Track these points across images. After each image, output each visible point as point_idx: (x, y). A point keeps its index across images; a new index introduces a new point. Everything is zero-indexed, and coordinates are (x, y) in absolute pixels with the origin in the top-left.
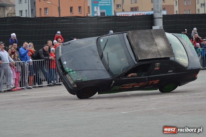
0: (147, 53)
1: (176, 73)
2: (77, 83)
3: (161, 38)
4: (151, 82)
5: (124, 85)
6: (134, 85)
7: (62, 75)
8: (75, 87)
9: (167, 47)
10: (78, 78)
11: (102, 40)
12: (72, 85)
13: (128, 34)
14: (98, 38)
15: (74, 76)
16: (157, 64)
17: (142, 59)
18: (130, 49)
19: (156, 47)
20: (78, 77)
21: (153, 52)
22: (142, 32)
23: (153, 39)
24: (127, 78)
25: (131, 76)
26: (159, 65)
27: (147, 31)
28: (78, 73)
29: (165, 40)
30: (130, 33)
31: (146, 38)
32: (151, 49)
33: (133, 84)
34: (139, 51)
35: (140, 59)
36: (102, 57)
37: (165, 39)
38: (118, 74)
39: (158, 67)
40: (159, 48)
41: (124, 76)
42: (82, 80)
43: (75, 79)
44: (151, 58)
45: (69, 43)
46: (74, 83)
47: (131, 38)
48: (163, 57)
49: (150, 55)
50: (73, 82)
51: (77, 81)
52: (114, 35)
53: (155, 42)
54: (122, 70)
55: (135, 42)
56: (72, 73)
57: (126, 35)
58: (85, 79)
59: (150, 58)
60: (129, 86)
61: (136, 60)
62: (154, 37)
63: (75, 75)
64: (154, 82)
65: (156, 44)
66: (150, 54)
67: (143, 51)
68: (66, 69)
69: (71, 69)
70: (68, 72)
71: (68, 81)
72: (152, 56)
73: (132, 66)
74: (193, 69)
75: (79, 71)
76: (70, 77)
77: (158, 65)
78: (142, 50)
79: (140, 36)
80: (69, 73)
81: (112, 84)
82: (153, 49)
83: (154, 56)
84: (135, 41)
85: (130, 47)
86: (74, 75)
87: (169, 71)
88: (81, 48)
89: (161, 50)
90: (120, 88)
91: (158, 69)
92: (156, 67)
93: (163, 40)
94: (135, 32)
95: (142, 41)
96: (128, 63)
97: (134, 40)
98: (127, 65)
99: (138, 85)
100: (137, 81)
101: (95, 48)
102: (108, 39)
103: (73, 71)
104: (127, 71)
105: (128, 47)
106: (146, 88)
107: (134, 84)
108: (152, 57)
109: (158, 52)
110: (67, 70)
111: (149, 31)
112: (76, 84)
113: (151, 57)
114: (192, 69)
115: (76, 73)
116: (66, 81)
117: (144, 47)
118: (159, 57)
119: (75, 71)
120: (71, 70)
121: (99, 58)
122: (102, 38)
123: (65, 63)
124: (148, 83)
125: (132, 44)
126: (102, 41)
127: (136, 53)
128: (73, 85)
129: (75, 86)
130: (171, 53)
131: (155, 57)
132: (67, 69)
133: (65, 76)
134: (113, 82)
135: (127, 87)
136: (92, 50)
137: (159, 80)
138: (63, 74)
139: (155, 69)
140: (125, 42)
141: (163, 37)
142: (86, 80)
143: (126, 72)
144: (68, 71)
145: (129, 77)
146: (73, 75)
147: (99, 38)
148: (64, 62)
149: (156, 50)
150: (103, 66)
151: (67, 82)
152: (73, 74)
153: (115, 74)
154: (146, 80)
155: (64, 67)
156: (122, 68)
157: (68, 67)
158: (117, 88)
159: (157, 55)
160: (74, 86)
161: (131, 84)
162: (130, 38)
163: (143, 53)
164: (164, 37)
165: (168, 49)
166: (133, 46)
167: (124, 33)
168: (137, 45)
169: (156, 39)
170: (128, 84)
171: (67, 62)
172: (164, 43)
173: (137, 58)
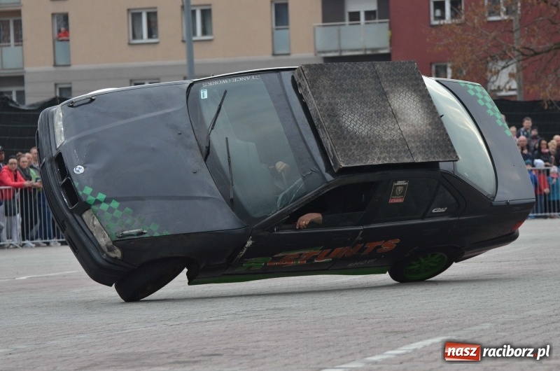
0: (366, 144)
1: (457, 218)
2: (121, 242)
3: (409, 94)
4: (370, 246)
5: (280, 255)
6: (316, 257)
7: (69, 215)
8: (116, 258)
9: (430, 124)
10: (129, 227)
11: (204, 94)
12: (103, 252)
13: (300, 76)
14: (191, 85)
15: (115, 219)
16: (399, 183)
17: (350, 165)
18: (308, 128)
19: (396, 126)
20: (129, 221)
21: (387, 142)
22: (346, 68)
23: (384, 95)
24: (296, 230)
25: (307, 223)
26: (404, 189)
27: (361, 68)
28: (127, 209)
29: (421, 101)
30: (306, 72)
31: (361, 91)
32: (378, 129)
33: (312, 251)
34: (339, 138)
35: (343, 165)
36: (207, 153)
37: (423, 96)
39: (402, 194)
40: (405, 128)
41: (287, 222)
42: (142, 233)
43: (116, 229)
44: (380, 163)
45: (92, 100)
46: (114, 242)
47: (308, 90)
48: (419, 159)
49: (375, 153)
50: (108, 239)
51: (124, 236)
52: (248, 78)
53: (389, 108)
54: (282, 202)
55: (325, 105)
56: (104, 206)
57: (289, 79)
58: (154, 230)
59: (376, 162)
60: (296, 259)
61: (329, 168)
62: (385, 90)
63: (118, 214)
64: (380, 247)
65: (394, 115)
66: (377, 150)
67: (351, 138)
68: (84, 192)
69: (104, 193)
70: (92, 202)
71: (90, 236)
72: (383, 156)
73: (316, 188)
74: (511, 203)
75: (132, 199)
76: (96, 222)
77: (400, 189)
78: (349, 132)
79: (341, 85)
80: (94, 207)
81: (242, 249)
82: (387, 131)
83: (390, 158)
84: (325, 101)
85: (306, 120)
86: (114, 214)
87: (434, 211)
88: (135, 119)
89: (413, 136)
90: (266, 264)
91: (401, 201)
92: (394, 194)
93: (417, 99)
95: (348, 103)
96: (300, 179)
97: (318, 98)
98: (298, 182)
99: (327, 256)
100: (327, 242)
101: (184, 121)
102: (226, 92)
103: (107, 201)
104: (296, 207)
105: (299, 122)
106: (350, 265)
107: (317, 252)
108: (384, 158)
109: (403, 141)
110: (86, 196)
111: (369, 67)
112: (119, 247)
113: (379, 159)
114: (508, 203)
115: (120, 208)
116: (82, 235)
117: (354, 122)
118: (407, 160)
119: (118, 200)
120: (101, 196)
121: (200, 157)
122: (204, 85)
123: (79, 170)
124: (363, 249)
125: (312, 113)
126: (206, 97)
127: (328, 143)
128: (110, 249)
129: (118, 253)
130: (446, 146)
131: (394, 161)
132: (86, 192)
133: (78, 218)
134: (249, 243)
135: (291, 260)
136: (175, 127)
137: (398, 241)
138: (71, 211)
139: (391, 201)
140: (289, 104)
141: (415, 91)
142: (157, 234)
143: (294, 208)
144: (91, 199)
145: (300, 229)
146: (108, 215)
147: (195, 85)
148: (76, 166)
149: (395, 134)
150: (213, 185)
151: (84, 239)
152: (111, 210)
153: (257, 216)
154: (359, 238)
155: (76, 184)
156: (281, 197)
157: (91, 187)
158: (257, 263)
159: (399, 152)
160: (112, 255)
161: (307, 252)
162: (306, 90)
163: (354, 144)
164: (420, 91)
165: (436, 134)
166: (319, 119)
167: (283, 73)
168: (333, 114)
169: (392, 95)
170: (297, 253)
171: (85, 167)
172: (422, 112)
173: (333, 160)
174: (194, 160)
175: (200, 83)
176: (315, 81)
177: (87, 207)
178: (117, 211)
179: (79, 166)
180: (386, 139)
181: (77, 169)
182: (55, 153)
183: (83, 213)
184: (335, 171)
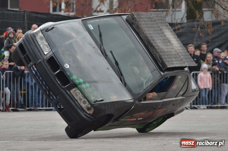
2: (95, 105)
3: (167, 30)
4: (157, 112)
5: (135, 115)
7: (63, 91)
8: (90, 114)
11: (91, 27)
12: (84, 111)
13: (133, 18)
15: (90, 93)
16: (179, 77)
17: (170, 66)
19: (172, 47)
20: (95, 94)
21: (174, 55)
23: (162, 30)
26: (179, 80)
27: (149, 15)
28: (93, 87)
31: (154, 27)
34: (161, 52)
38: (140, 93)
39: (178, 83)
40: (175, 48)
42: (102, 100)
44: (178, 66)
45: (53, 28)
46: (91, 105)
49: (174, 61)
52: (108, 19)
53: (166, 37)
62: (161, 27)
63: (90, 90)
64: (159, 112)
66: (174, 59)
67: (164, 52)
68: (73, 78)
70: (77, 84)
71: (76, 102)
72: (177, 62)
75: (92, 82)
78: (162, 49)
80: (79, 86)
84: (147, 32)
87: (180, 93)
89: (179, 53)
90: (126, 120)
91: (176, 87)
92: (176, 83)
94: (139, 15)
101: (92, 41)
103: (84, 83)
113: (177, 64)
115: (90, 87)
116: (71, 102)
118: (184, 65)
120: (81, 80)
122: (88, 22)
123: (67, 66)
126: (92, 29)
127: (157, 54)
128: (89, 109)
129: (91, 112)
132: (75, 78)
133: (68, 92)
134: (133, 107)
136: (90, 44)
142: (108, 101)
144: (77, 82)
146: (86, 90)
154: (159, 107)
155: (68, 74)
157: (76, 75)
160: (88, 112)
162: (138, 26)
166: (149, 42)
170: (138, 114)
171: (69, 65)
173: (161, 64)
174: (105, 62)
175: (86, 21)
176: (140, 21)
177: (75, 85)
178: (89, 88)
180: (173, 53)
181: (66, 65)
182: (45, 57)
183: (71, 89)
184: (164, 69)
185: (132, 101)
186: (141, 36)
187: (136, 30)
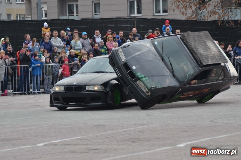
0: (207, 57)
1: (223, 81)
2: (150, 90)
4: (203, 91)
5: (184, 93)
9: (218, 51)
10: (152, 85)
11: (156, 43)
13: (183, 36)
14: (151, 40)
15: (148, 83)
17: (206, 64)
19: (211, 52)
20: (152, 83)
28: (150, 80)
30: (185, 35)
31: (199, 41)
32: (208, 53)
34: (200, 56)
35: (204, 64)
38: (185, 81)
39: (215, 73)
40: (213, 52)
42: (156, 87)
43: (149, 86)
44: (212, 63)
45: (129, 45)
48: (220, 62)
49: (210, 60)
50: (147, 89)
51: (152, 88)
52: (168, 38)
53: (208, 46)
54: (189, 76)
56: (144, 79)
57: (179, 38)
58: (159, 86)
60: (187, 95)
61: (199, 66)
62: (205, 40)
64: (205, 91)
65: (210, 49)
67: (203, 56)
69: (143, 74)
71: (140, 88)
72: (212, 61)
73: (197, 72)
75: (151, 76)
76: (141, 83)
77: (215, 71)
78: (202, 54)
79: (194, 39)
80: (142, 79)
81: (177, 92)
84: (193, 44)
86: (148, 81)
87: (219, 79)
88: (142, 52)
89: (216, 55)
90: (179, 97)
91: (214, 75)
92: (213, 73)
94: (189, 34)
95: (198, 45)
96: (192, 69)
97: (191, 43)
99: (193, 94)
102: (163, 42)
103: (145, 77)
109: (214, 56)
112: (150, 92)
115: (149, 79)
116: (137, 88)
117: (201, 51)
118: (218, 62)
119: (147, 77)
120: (143, 76)
123: (134, 68)
124: (201, 91)
126: (157, 44)
127: (197, 57)
128: (147, 92)
129: (149, 94)
130: (224, 58)
131: (215, 63)
132: (139, 74)
133: (135, 83)
134: (180, 89)
135: (185, 95)
136: (153, 54)
137: (209, 89)
138: (131, 80)
139: (212, 76)
142: (160, 87)
144: (140, 77)
146: (146, 81)
149: (212, 54)
153: (182, 81)
154: (203, 88)
155: (135, 72)
159: (215, 60)
160: (148, 94)
161: (190, 92)
162: (187, 41)
163: (204, 58)
166: (193, 50)
167: (178, 36)
168: (196, 48)
169: (206, 42)
170: (188, 93)
171: (136, 67)
172: (215, 47)
173: (200, 63)
174: (162, 64)
175: (154, 40)
176: (188, 38)
177: (139, 79)
178: (148, 80)
179: (134, 67)
180: (211, 56)
182: (122, 63)
183: (137, 81)
184: (201, 66)
185: (179, 86)
186: (189, 47)
187: (186, 43)
